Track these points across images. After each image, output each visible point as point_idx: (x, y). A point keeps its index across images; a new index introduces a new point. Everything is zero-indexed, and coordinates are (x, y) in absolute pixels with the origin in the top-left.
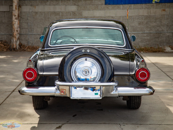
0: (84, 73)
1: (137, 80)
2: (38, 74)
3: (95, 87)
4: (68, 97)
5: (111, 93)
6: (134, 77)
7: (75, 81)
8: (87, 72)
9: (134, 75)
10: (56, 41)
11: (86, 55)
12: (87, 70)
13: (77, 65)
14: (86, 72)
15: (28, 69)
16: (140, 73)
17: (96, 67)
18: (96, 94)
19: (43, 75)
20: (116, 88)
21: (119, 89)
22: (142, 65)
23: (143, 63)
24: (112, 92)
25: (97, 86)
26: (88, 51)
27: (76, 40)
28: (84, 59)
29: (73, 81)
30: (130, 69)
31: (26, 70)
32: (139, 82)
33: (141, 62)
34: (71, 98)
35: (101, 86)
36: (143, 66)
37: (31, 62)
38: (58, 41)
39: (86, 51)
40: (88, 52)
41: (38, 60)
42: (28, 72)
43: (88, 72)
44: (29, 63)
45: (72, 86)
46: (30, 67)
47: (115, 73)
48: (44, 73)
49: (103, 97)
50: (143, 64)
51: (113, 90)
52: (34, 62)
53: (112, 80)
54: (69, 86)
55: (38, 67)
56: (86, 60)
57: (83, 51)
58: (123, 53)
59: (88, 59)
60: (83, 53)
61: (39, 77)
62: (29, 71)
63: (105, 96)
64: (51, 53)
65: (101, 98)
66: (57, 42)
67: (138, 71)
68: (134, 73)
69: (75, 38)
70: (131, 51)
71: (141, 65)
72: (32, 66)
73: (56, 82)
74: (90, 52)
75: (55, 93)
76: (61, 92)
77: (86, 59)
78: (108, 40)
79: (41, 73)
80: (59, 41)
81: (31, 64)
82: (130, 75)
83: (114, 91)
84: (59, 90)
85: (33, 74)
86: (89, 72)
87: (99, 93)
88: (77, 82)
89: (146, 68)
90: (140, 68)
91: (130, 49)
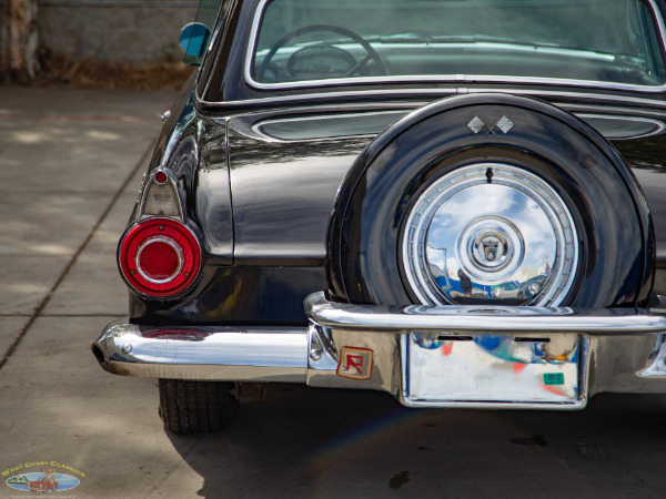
0: (480, 254)
2: (207, 255)
3: (548, 340)
4: (385, 393)
5: (637, 374)
7: (425, 303)
8: (492, 248)
10: (272, 52)
11: (490, 150)
12: (496, 240)
13: (437, 207)
14: (491, 250)
18: (553, 380)
19: (233, 258)
20: (664, 346)
24: (642, 366)
25: (561, 335)
26: (505, 125)
27: (373, 45)
29: (414, 301)
31: (138, 231)
34: (408, 401)
35: (581, 335)
37: (168, 188)
39: (490, 123)
40: (505, 130)
41: (199, 168)
42: (148, 242)
43: (500, 248)
44: (151, 193)
45: (409, 330)
46: (161, 213)
48: (240, 251)
49: (593, 393)
51: (653, 356)
52: (181, 182)
53: (642, 296)
54: (395, 331)
55: (206, 212)
56: (489, 181)
57: (475, 124)
59: (501, 170)
61: (209, 272)
62: (151, 236)
63: (601, 389)
65: (580, 405)
66: (274, 58)
69: (365, 38)
72: (169, 208)
73: (315, 308)
75: (309, 367)
76: (345, 362)
77: (489, 173)
78: (539, 50)
79: (223, 250)
81: (168, 197)
83: (658, 361)
84: (333, 350)
85: (179, 254)
86: (506, 246)
87: (569, 371)
88: (435, 305)
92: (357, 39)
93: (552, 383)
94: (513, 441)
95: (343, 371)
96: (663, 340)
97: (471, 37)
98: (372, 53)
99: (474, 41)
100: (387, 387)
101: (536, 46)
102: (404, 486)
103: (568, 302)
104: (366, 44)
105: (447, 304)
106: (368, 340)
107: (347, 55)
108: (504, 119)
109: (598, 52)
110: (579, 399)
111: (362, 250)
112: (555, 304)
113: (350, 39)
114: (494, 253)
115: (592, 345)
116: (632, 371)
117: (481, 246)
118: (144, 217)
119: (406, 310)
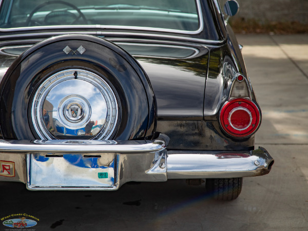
0: (69, 114)
1: (222, 131)
3: (100, 156)
4: (22, 183)
5: (146, 172)
6: (215, 124)
7: (43, 138)
8: (77, 111)
9: (215, 119)
12: (77, 107)
14: (74, 111)
16: (231, 114)
20: (161, 157)
21: (173, 157)
22: (238, 88)
23: (240, 85)
25: (106, 154)
26: (81, 50)
28: (68, 73)
29: (37, 138)
30: (206, 100)
32: (228, 137)
33: (236, 80)
34: (30, 187)
35: (116, 154)
36: (242, 93)
39: (74, 49)
40: (82, 52)
43: (79, 111)
45: (31, 152)
47: (160, 113)
49: (123, 182)
50: (242, 88)
51: (155, 162)
53: (149, 133)
54: (24, 153)
56: (76, 78)
57: (67, 50)
58: (197, 52)
59: (82, 73)
60: (65, 54)
63: (129, 180)
66: (31, 18)
67: (228, 105)
68: (215, 112)
70: (218, 44)
71: (235, 88)
74: (88, 53)
77: (76, 73)
82: (204, 118)
83: (156, 165)
86: (82, 110)
87: (111, 171)
88: (47, 139)
89: (248, 98)
90: (231, 98)
91: (216, 40)
92: (75, 8)
93: (102, 177)
94: (124, 203)
96: (160, 154)
97: (138, 7)
98: (81, 14)
99: (139, 9)
100: (22, 180)
101: (169, 11)
102: (58, 227)
103: (112, 138)
104: (79, 10)
105: (54, 139)
106: (12, 157)
108: (81, 47)
110: (116, 186)
111: (12, 110)
112: (107, 139)
113: (72, 8)
114: (76, 114)
115: (122, 159)
116: (144, 171)
117: (70, 110)
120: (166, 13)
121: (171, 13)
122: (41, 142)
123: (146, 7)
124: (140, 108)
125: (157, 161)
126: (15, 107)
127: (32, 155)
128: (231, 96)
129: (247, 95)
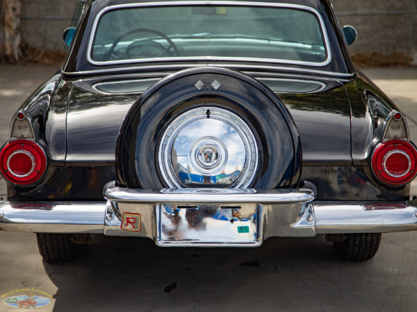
0: (202, 158)
1: (374, 179)
2: (50, 161)
3: (240, 208)
4: (149, 239)
5: (291, 225)
6: (367, 170)
7: (171, 187)
8: (210, 155)
9: (366, 164)
10: (115, 45)
11: (209, 99)
12: (211, 151)
13: (178, 132)
14: (209, 157)
15: (14, 145)
16: (386, 158)
17: (242, 137)
18: (243, 230)
19: (64, 162)
20: (307, 209)
21: (319, 210)
22: (393, 128)
23: (397, 124)
24: (294, 221)
25: (247, 205)
26: (216, 85)
27: (173, 40)
28: (200, 112)
29: (165, 186)
30: (354, 141)
31: (9, 147)
32: (381, 185)
33: (393, 119)
34: (160, 243)
35: (258, 205)
36: (398, 133)
37: (26, 122)
38: (120, 44)
39: (207, 84)
40: (216, 88)
42: (15, 153)
43: (214, 156)
44: (16, 125)
45: (161, 203)
46: (22, 136)
47: (306, 156)
48: (70, 158)
49: (266, 237)
50: (398, 127)
51: (301, 215)
52: (36, 120)
53: (294, 181)
54: (153, 203)
55: (50, 135)
56: (208, 117)
57: (199, 85)
58: (324, 86)
59: (216, 111)
60: (198, 90)
61: (52, 170)
62: (16, 150)
63: (272, 235)
64: (94, 87)
65: (258, 244)
66: (116, 49)
67: (382, 148)
68: (366, 155)
69: (169, 36)
70: (349, 78)
71: (390, 129)
72: (27, 133)
73: (109, 190)
75: (105, 224)
76: (125, 222)
77: (208, 112)
79: (60, 158)
80: (122, 44)
81: (26, 127)
82: (353, 162)
83: (303, 219)
84: (119, 215)
85: (32, 160)
86: (217, 154)
88: (177, 188)
89: (406, 139)
90: (385, 140)
91: (345, 72)
93: (242, 232)
94: (241, 264)
95: (124, 227)
96: (307, 206)
97: (232, 35)
98: (173, 44)
99: (234, 38)
100: (150, 235)
101: (269, 40)
102: (172, 291)
103: (252, 186)
104: (169, 39)
105: (184, 187)
106: (137, 209)
107: (160, 46)
108: (216, 81)
109: (304, 44)
110: (258, 241)
111: (136, 156)
112: (245, 187)
114: (210, 158)
115: (265, 210)
116: (289, 224)
117: (203, 155)
118: (13, 139)
119: (161, 191)
120: (266, 42)
121: (271, 42)
122: (168, 191)
123: (241, 35)
124: (282, 150)
125: (303, 213)
126: (139, 153)
127: (162, 206)
128: (385, 138)
129: (405, 136)
